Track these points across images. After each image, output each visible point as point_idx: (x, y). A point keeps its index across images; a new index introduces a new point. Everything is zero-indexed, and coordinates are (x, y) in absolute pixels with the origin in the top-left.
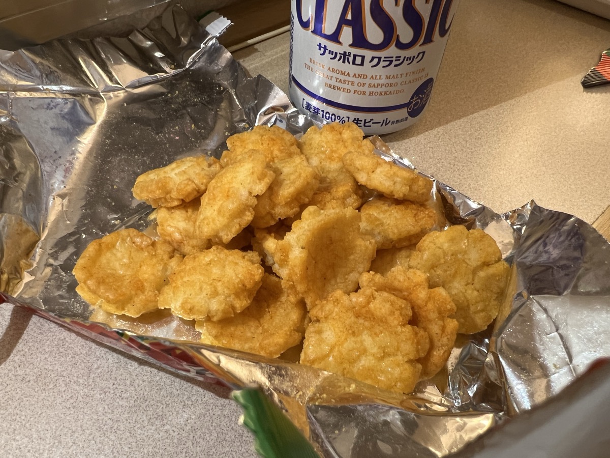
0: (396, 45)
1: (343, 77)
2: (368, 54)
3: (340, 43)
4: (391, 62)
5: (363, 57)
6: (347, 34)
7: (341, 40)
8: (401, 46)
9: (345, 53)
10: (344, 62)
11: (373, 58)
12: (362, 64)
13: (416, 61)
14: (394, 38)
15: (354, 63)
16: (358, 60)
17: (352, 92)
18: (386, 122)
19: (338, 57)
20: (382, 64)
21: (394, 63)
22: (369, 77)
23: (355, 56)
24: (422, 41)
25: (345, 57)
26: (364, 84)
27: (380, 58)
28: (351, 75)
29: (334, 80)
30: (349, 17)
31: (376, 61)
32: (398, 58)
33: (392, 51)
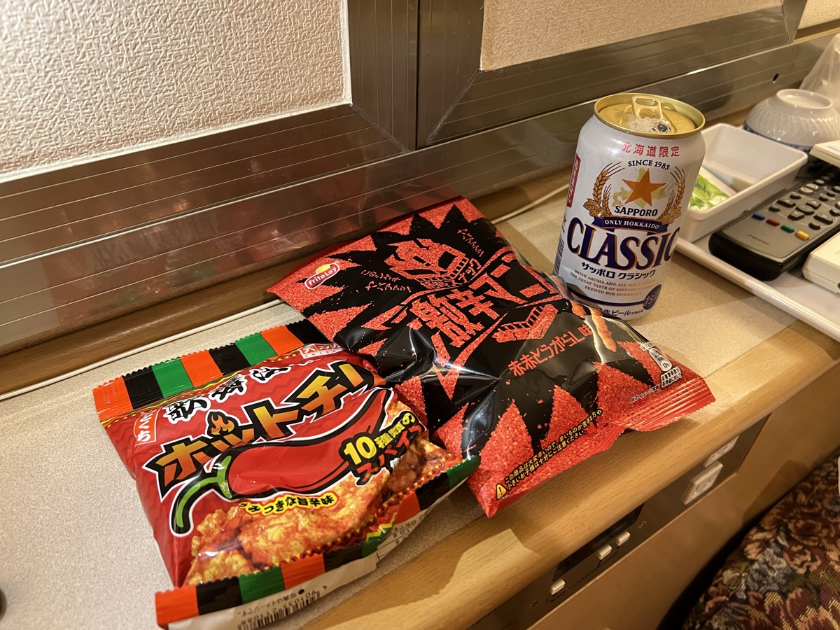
0: (637, 267)
1: (599, 284)
2: (618, 271)
3: (599, 264)
4: (633, 276)
5: (614, 273)
6: (604, 260)
7: (599, 262)
8: (639, 267)
9: (602, 270)
10: (600, 275)
11: (621, 274)
12: (613, 277)
13: (649, 275)
14: (636, 263)
15: (607, 276)
16: (611, 275)
17: (605, 293)
18: (628, 313)
19: (597, 271)
20: (627, 277)
21: (635, 277)
22: (618, 284)
23: (608, 272)
24: (653, 264)
25: (601, 272)
26: (614, 289)
27: (625, 274)
28: (605, 282)
29: (592, 285)
30: (606, 250)
31: (622, 276)
32: (637, 274)
33: (634, 270)
